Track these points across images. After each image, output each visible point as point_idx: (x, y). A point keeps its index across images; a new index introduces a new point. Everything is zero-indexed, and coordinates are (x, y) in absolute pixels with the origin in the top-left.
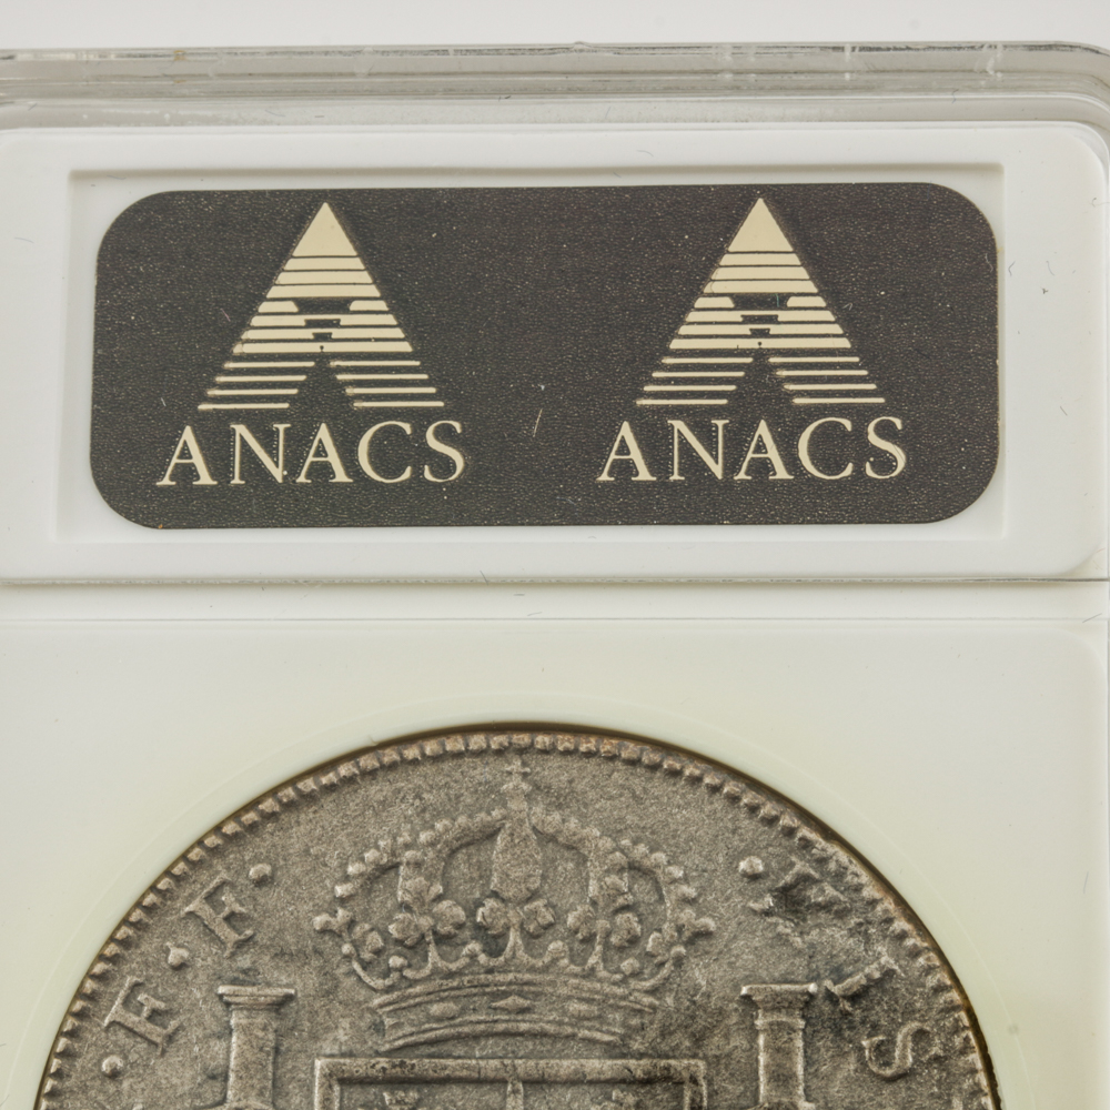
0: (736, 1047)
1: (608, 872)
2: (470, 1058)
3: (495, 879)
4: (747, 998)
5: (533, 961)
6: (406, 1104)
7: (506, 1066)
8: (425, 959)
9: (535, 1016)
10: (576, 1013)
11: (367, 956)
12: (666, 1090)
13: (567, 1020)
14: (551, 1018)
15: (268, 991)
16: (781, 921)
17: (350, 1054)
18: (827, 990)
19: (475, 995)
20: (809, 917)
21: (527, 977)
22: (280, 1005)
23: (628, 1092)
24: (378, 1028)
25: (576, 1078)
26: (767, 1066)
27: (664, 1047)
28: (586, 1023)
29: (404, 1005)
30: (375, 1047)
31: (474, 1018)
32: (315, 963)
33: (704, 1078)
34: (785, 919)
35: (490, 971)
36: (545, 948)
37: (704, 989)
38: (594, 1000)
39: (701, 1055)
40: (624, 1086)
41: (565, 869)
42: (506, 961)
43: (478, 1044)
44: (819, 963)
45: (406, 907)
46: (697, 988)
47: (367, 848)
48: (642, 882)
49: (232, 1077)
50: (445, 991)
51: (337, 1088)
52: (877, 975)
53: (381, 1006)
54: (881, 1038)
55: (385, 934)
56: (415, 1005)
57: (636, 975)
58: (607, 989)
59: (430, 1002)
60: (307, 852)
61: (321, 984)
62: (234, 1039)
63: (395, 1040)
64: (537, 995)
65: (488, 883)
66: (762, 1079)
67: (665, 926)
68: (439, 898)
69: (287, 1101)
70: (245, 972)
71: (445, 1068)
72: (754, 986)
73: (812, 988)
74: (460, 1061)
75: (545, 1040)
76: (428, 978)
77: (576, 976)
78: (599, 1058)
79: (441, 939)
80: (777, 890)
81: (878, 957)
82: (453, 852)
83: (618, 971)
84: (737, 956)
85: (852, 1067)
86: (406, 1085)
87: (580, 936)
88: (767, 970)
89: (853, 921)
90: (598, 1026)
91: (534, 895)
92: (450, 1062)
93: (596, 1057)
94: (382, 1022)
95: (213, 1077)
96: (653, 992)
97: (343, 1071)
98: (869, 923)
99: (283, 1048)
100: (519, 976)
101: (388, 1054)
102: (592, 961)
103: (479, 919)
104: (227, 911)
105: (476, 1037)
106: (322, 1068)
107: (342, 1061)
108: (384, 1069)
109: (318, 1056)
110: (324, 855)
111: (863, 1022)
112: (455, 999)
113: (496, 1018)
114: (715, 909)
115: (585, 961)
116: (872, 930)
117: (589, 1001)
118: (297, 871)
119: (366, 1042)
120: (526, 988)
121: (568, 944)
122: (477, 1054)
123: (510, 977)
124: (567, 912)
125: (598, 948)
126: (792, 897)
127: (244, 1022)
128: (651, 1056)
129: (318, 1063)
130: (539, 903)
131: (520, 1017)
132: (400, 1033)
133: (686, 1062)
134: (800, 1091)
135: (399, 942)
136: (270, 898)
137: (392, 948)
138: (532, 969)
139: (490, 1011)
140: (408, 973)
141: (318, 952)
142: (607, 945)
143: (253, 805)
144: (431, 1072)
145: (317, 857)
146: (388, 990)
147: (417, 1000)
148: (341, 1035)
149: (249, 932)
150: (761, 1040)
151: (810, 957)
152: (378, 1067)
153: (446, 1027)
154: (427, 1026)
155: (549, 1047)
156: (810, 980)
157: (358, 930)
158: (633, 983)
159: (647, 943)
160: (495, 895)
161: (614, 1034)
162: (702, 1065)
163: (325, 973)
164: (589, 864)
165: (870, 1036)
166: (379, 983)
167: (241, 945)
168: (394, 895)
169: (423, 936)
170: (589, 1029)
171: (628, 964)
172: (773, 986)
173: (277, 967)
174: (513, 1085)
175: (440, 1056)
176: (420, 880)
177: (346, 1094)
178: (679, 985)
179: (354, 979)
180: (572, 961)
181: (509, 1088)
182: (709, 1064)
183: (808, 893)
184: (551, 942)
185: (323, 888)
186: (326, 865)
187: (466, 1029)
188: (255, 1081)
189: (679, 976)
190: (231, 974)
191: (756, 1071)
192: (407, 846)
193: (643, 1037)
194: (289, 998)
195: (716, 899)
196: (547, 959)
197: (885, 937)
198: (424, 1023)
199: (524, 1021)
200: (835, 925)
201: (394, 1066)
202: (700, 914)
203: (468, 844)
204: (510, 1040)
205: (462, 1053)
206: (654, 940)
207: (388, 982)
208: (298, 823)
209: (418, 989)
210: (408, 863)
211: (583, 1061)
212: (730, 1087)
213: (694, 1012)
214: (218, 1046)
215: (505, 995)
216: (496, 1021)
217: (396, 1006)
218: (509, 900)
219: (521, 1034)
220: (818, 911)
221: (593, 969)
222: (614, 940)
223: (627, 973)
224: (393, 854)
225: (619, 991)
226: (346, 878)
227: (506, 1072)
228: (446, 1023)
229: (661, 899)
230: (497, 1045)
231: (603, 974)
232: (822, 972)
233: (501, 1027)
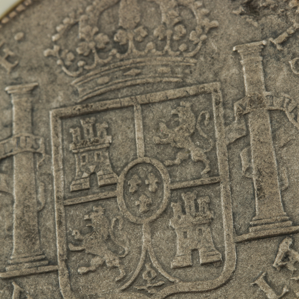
0: (233, 74)
1: (169, 9)
2: (116, 98)
3: (120, 21)
4: (236, 51)
5: (140, 53)
6: (90, 123)
7: (132, 99)
8: (93, 60)
9: (143, 76)
10: (161, 72)
11: (68, 63)
12: (204, 98)
13: (157, 75)
14: (150, 75)
15: (27, 86)
16: (247, 16)
17: (65, 106)
18: (271, 42)
19: (116, 71)
20: (260, 13)
21: (138, 60)
22: (32, 91)
23: (187, 101)
24: (76, 93)
25: (163, 99)
26: (247, 79)
27: (201, 79)
28: (166, 75)
29: (86, 81)
30: (75, 101)
31: (117, 81)
32: (46, 69)
33: (220, 89)
34: (249, 15)
35: (122, 60)
36: (145, 46)
37: (216, 51)
38: (168, 64)
39: (218, 80)
40: (185, 99)
41: (151, 11)
42: (128, 54)
43: (119, 92)
44: (267, 31)
45: (82, 40)
46: (213, 51)
47: (64, 17)
48: (185, 11)
49: (14, 124)
50: (103, 72)
51: (59, 121)
52: (292, 32)
53: (76, 83)
54: (297, 58)
55: (75, 53)
56: (91, 80)
57: (186, 51)
58: (174, 59)
59: (98, 78)
60: (38, 25)
61: (49, 79)
62: (14, 109)
63: (83, 96)
64: (143, 67)
65: (118, 23)
66: (246, 85)
67: (197, 28)
68: (97, 33)
69: (39, 131)
70: (16, 79)
71: (105, 104)
72: (238, 46)
73: (264, 42)
74: (112, 101)
75: (149, 85)
76: (95, 68)
77: (160, 56)
78: (173, 89)
79: (99, 51)
80: (244, 3)
81: (292, 24)
82: (101, 13)
83: (178, 50)
84: (230, 35)
85: (286, 73)
86: (90, 115)
87: (160, 39)
88: (244, 38)
89: (280, 11)
90: (171, 75)
91: (138, 25)
92: (108, 102)
93: (172, 89)
94: (77, 90)
95: (6, 126)
96: (194, 57)
97: (62, 114)
98: (286, 10)
99: (35, 109)
100: (135, 60)
101: (81, 103)
102: (166, 48)
103: (115, 39)
104: (6, 55)
105: (118, 90)
106: (52, 114)
107: (61, 109)
108: (79, 110)
109: (51, 109)
110: (46, 24)
111: (289, 53)
112: (108, 75)
113: (126, 79)
114: (218, 16)
115: (163, 49)
116: (289, 13)
117: (166, 65)
118: (35, 32)
119: (70, 100)
120: (138, 65)
121: (155, 43)
122: (120, 96)
123: (131, 61)
124: (154, 29)
125: (168, 42)
126: (252, 5)
127: (17, 100)
128: (196, 84)
129: (51, 112)
130: (140, 28)
131: (137, 78)
132: (85, 93)
133: (211, 84)
134: (263, 87)
135: (82, 55)
136: (25, 46)
137: (78, 58)
138: (140, 56)
139: (123, 77)
140: (87, 67)
141: (47, 65)
142: (172, 40)
143: (14, 9)
144: (100, 107)
145: (43, 26)
146: (79, 76)
147: (91, 78)
148: (60, 98)
149: (16, 62)
150: (244, 69)
151: (262, 29)
152: (77, 109)
153: (105, 87)
154: (97, 88)
155: (151, 88)
156: (263, 39)
157: (63, 54)
158: (185, 55)
159: (189, 36)
160: (121, 28)
161: (178, 77)
162: (218, 84)
163: (51, 73)
164: (161, 7)
165: (292, 58)
166: (74, 74)
167: (14, 69)
168: (77, 35)
169: (91, 51)
170: (167, 77)
171: (182, 47)
172: (246, 44)
173: (30, 75)
174: (136, 107)
175: (103, 100)
176: (88, 28)
177: (64, 123)
178: (205, 52)
179: (63, 74)
180: (157, 49)
181: (135, 109)
182: (222, 83)
183: (258, 3)
184: (147, 43)
185: (47, 38)
186: (47, 28)
187: (114, 87)
188: (24, 125)
189: (205, 47)
190: (10, 81)
191: (243, 82)
192: (81, 14)
193: (192, 76)
194: (36, 87)
195: (218, 12)
196: (146, 51)
197: (294, 15)
198: (95, 87)
199: (139, 79)
200: (272, 14)
201: (83, 107)
202: (211, 20)
203: (108, 8)
204: (134, 88)
205: (113, 97)
206: (192, 34)
207: (78, 73)
208: (34, 13)
209: (91, 73)
210: (82, 21)
211: (166, 91)
212: (232, 91)
213: (213, 62)
214: (7, 113)
215: (129, 69)
216: (126, 81)
217: (82, 82)
218: (128, 28)
219: (138, 84)
220: (264, 9)
221: (167, 52)
222: (175, 38)
223: (182, 50)
224: (76, 18)
225: (179, 59)
226: (56, 32)
227: (133, 102)
228: (105, 86)
229: (194, 16)
230: (128, 91)
231: (171, 52)
232: (268, 35)
233: (129, 83)
